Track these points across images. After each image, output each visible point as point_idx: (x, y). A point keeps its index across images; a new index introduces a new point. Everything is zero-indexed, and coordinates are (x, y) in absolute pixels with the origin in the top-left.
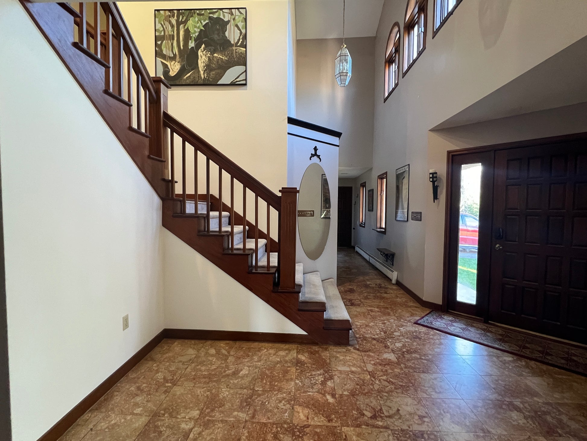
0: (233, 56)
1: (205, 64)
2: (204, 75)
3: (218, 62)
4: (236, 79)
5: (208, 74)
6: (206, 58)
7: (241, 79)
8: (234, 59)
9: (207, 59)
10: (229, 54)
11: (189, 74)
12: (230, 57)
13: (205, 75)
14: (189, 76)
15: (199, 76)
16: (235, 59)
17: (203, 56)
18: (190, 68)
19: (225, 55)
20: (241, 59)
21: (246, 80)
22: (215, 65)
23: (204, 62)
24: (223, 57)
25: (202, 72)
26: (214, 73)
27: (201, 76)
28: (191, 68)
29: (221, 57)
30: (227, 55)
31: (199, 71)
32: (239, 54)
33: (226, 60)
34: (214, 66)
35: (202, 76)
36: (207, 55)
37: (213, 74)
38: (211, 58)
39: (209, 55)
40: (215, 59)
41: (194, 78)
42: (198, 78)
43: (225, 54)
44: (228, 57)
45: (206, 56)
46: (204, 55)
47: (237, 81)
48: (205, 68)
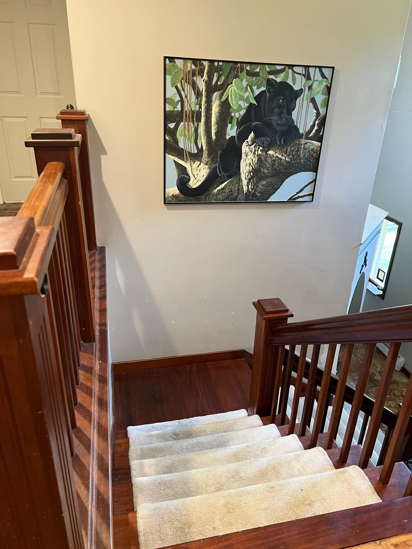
0: (299, 156)
1: (251, 168)
2: (248, 187)
3: (273, 165)
4: (298, 193)
5: (256, 185)
6: (254, 157)
7: (306, 194)
8: (300, 159)
9: (255, 160)
10: (293, 151)
11: (223, 185)
12: (293, 156)
13: (250, 186)
14: (223, 189)
15: (240, 189)
16: (302, 161)
17: (249, 153)
18: (225, 175)
19: (286, 153)
20: (311, 160)
21: (312, 195)
22: (268, 170)
23: (250, 164)
24: (282, 156)
25: (245, 182)
26: (264, 183)
27: (242, 188)
28: (227, 174)
29: (280, 156)
30: (290, 154)
31: (240, 180)
32: (308, 152)
33: (287, 162)
34: (266, 171)
35: (245, 189)
36: (256, 152)
37: (263, 185)
38: (263, 158)
39: (260, 152)
40: (269, 160)
41: (231, 191)
42: (238, 192)
43: (287, 150)
44: (291, 156)
45: (254, 153)
46: (251, 151)
47: (299, 197)
48: (252, 174)
